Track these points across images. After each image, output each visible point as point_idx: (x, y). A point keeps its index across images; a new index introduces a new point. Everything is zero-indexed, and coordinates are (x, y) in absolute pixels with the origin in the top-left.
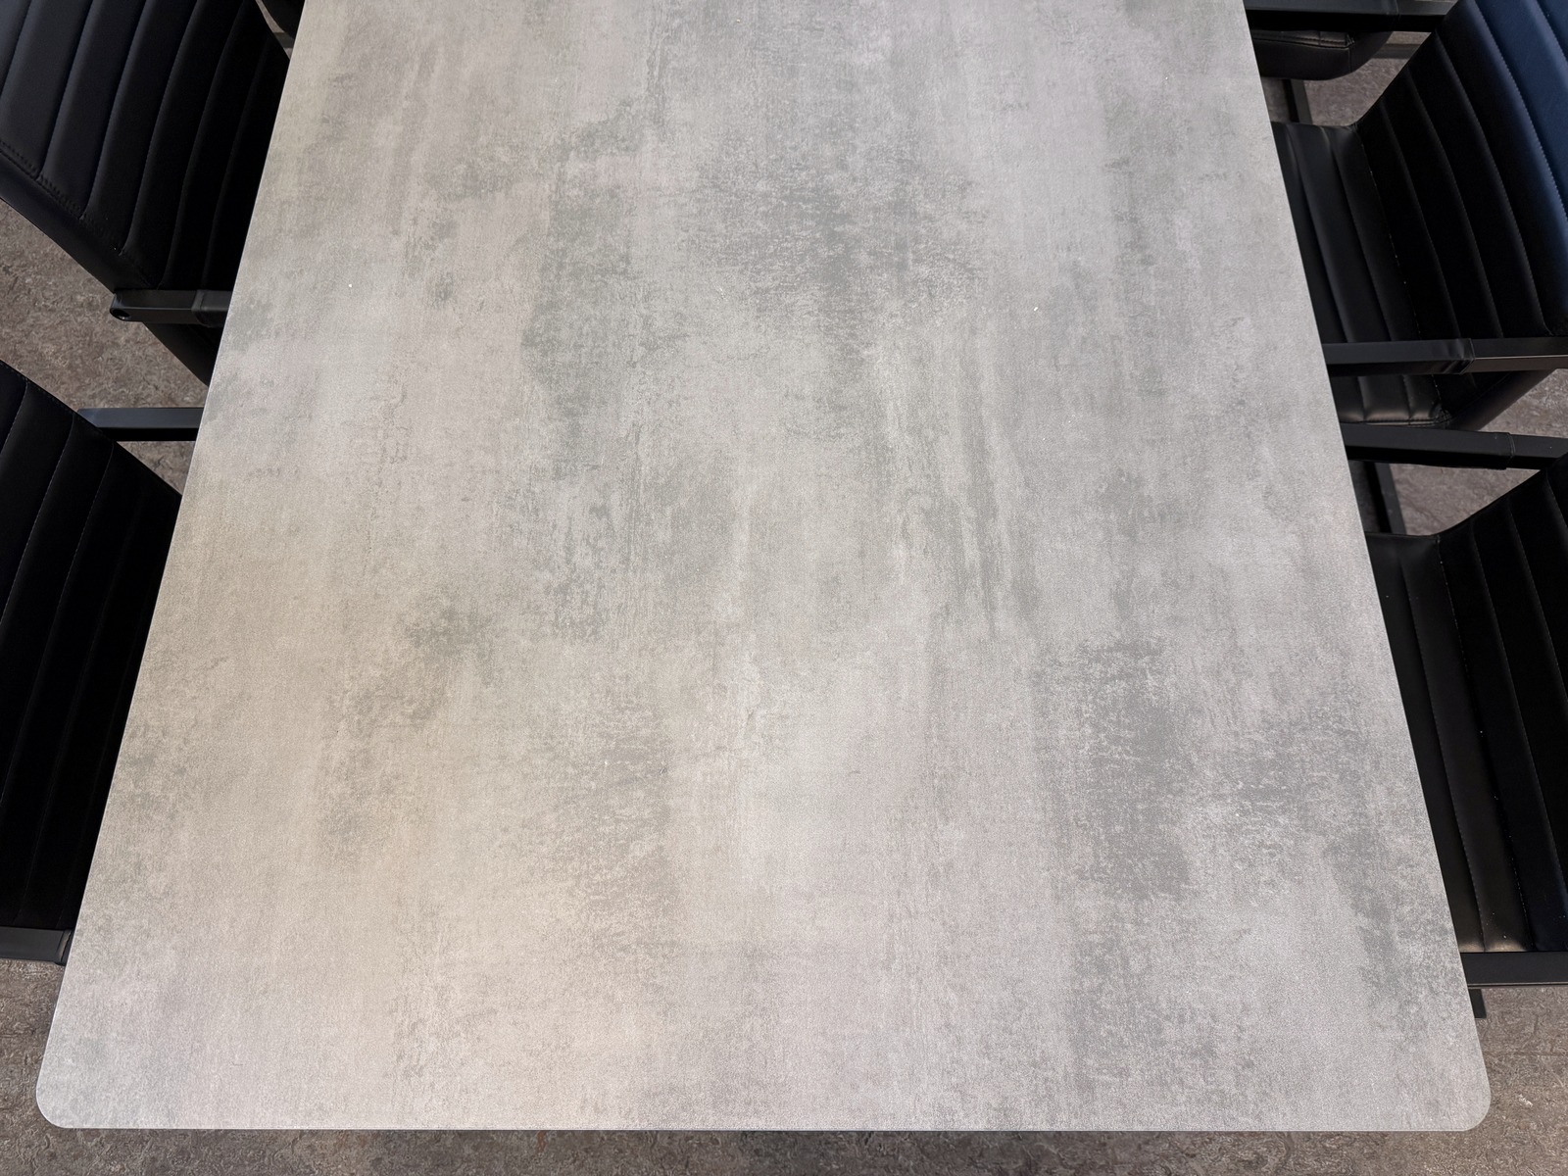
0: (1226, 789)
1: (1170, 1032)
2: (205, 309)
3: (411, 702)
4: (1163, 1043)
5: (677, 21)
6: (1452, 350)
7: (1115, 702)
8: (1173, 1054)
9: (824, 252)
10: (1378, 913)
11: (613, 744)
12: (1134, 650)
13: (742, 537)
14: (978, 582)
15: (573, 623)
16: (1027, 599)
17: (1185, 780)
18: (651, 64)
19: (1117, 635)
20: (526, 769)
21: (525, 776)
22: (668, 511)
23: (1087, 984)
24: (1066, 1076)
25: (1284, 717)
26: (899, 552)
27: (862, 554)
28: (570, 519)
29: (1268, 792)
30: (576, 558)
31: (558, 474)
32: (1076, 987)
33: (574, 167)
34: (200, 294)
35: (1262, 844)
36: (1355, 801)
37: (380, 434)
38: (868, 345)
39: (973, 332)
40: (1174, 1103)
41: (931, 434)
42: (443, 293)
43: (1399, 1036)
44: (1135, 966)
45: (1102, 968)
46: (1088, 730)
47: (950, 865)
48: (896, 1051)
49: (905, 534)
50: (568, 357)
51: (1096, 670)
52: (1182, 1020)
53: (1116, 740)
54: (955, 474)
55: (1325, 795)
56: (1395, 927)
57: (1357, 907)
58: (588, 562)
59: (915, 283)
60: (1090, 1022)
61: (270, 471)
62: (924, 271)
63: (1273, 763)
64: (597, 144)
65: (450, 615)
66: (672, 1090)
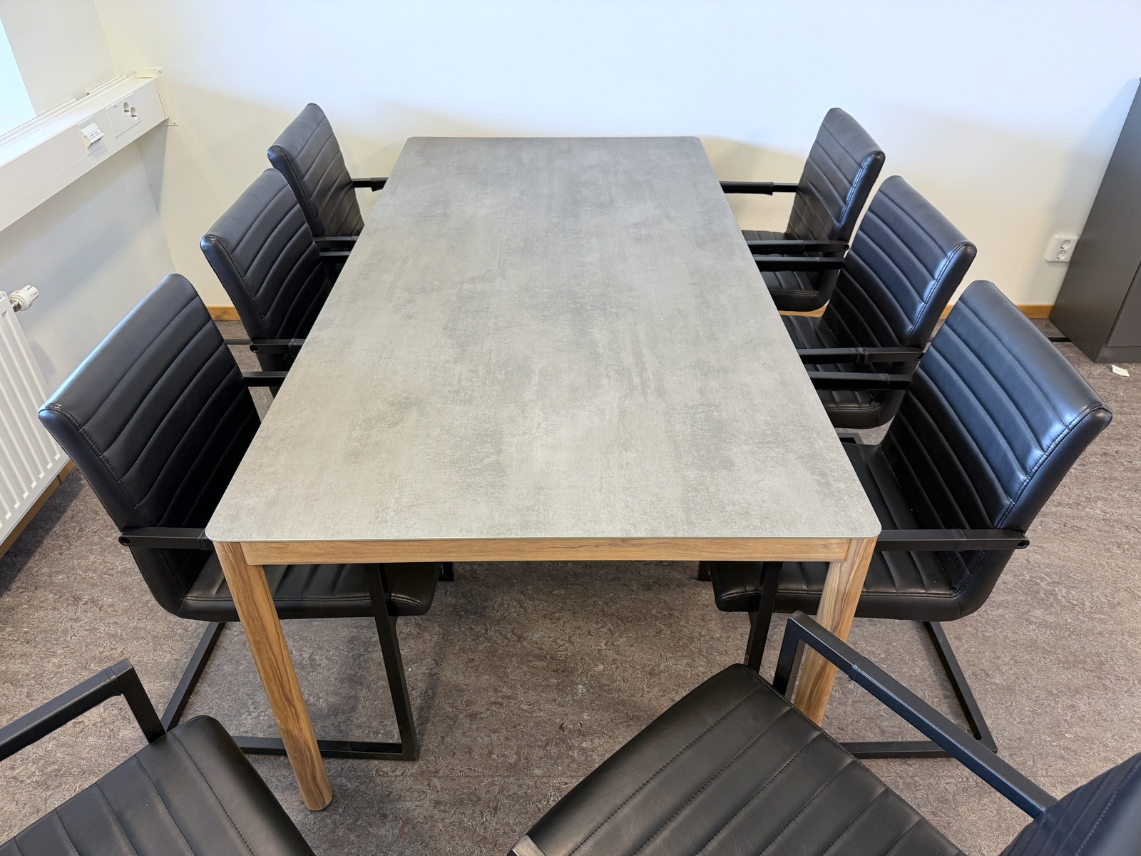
0: (751, 442)
1: (729, 508)
2: (295, 344)
3: (388, 421)
4: (726, 511)
5: (511, 251)
6: (857, 350)
7: (700, 419)
8: (731, 515)
9: (572, 306)
10: (823, 474)
11: (477, 432)
12: (709, 405)
13: (535, 378)
14: (640, 388)
15: (460, 400)
16: (661, 392)
17: (732, 439)
18: (499, 261)
19: (701, 402)
20: (439, 439)
21: (438, 441)
22: (504, 371)
23: (690, 495)
24: (682, 521)
25: (776, 422)
26: (605, 381)
27: (588, 381)
28: (460, 373)
29: (769, 442)
30: (463, 383)
31: (456, 362)
32: (685, 495)
33: (466, 286)
34: (293, 340)
35: (767, 456)
36: (809, 444)
37: (380, 352)
38: (591, 328)
39: (636, 325)
40: (732, 528)
41: (618, 351)
42: (409, 317)
43: (837, 509)
44: (712, 490)
45: (697, 491)
46: (689, 427)
47: (627, 464)
48: (604, 514)
49: (607, 375)
50: (462, 332)
51: (692, 411)
52: (734, 505)
53: (701, 429)
54: (628, 360)
55: (796, 443)
56: (831, 479)
57: (813, 473)
58: (468, 384)
59: (611, 313)
60: (692, 505)
61: (331, 362)
62: (614, 310)
63: (771, 435)
64: (476, 281)
65: (407, 398)
66: (502, 525)
